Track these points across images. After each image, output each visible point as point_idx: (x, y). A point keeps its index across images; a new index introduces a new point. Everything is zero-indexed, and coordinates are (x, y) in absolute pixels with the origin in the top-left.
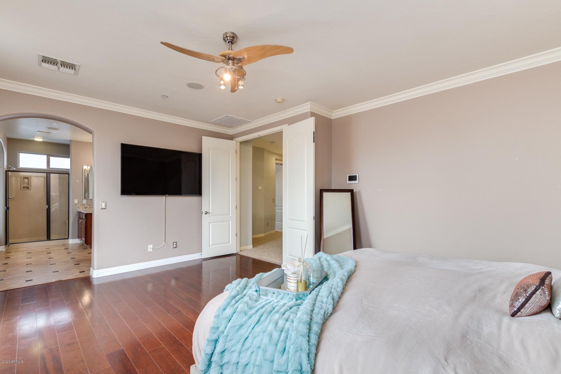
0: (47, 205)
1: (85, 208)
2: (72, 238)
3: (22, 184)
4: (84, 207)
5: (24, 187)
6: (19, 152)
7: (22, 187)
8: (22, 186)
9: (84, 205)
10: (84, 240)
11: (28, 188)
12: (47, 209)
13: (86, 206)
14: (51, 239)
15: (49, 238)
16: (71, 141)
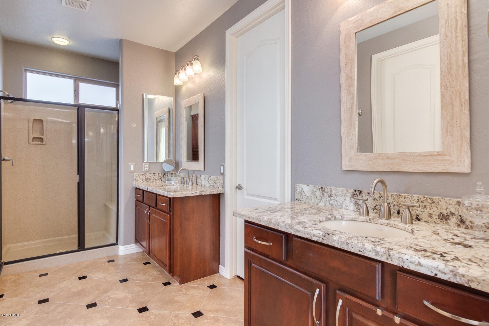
0: (78, 175)
1: (146, 180)
2: (124, 244)
3: (31, 132)
4: (144, 178)
5: (34, 138)
6: (26, 70)
7: (31, 139)
8: (32, 136)
9: (145, 174)
10: (145, 245)
11: (41, 140)
12: (79, 183)
13: (148, 175)
14: (86, 247)
15: (81, 246)
16: (121, 42)
